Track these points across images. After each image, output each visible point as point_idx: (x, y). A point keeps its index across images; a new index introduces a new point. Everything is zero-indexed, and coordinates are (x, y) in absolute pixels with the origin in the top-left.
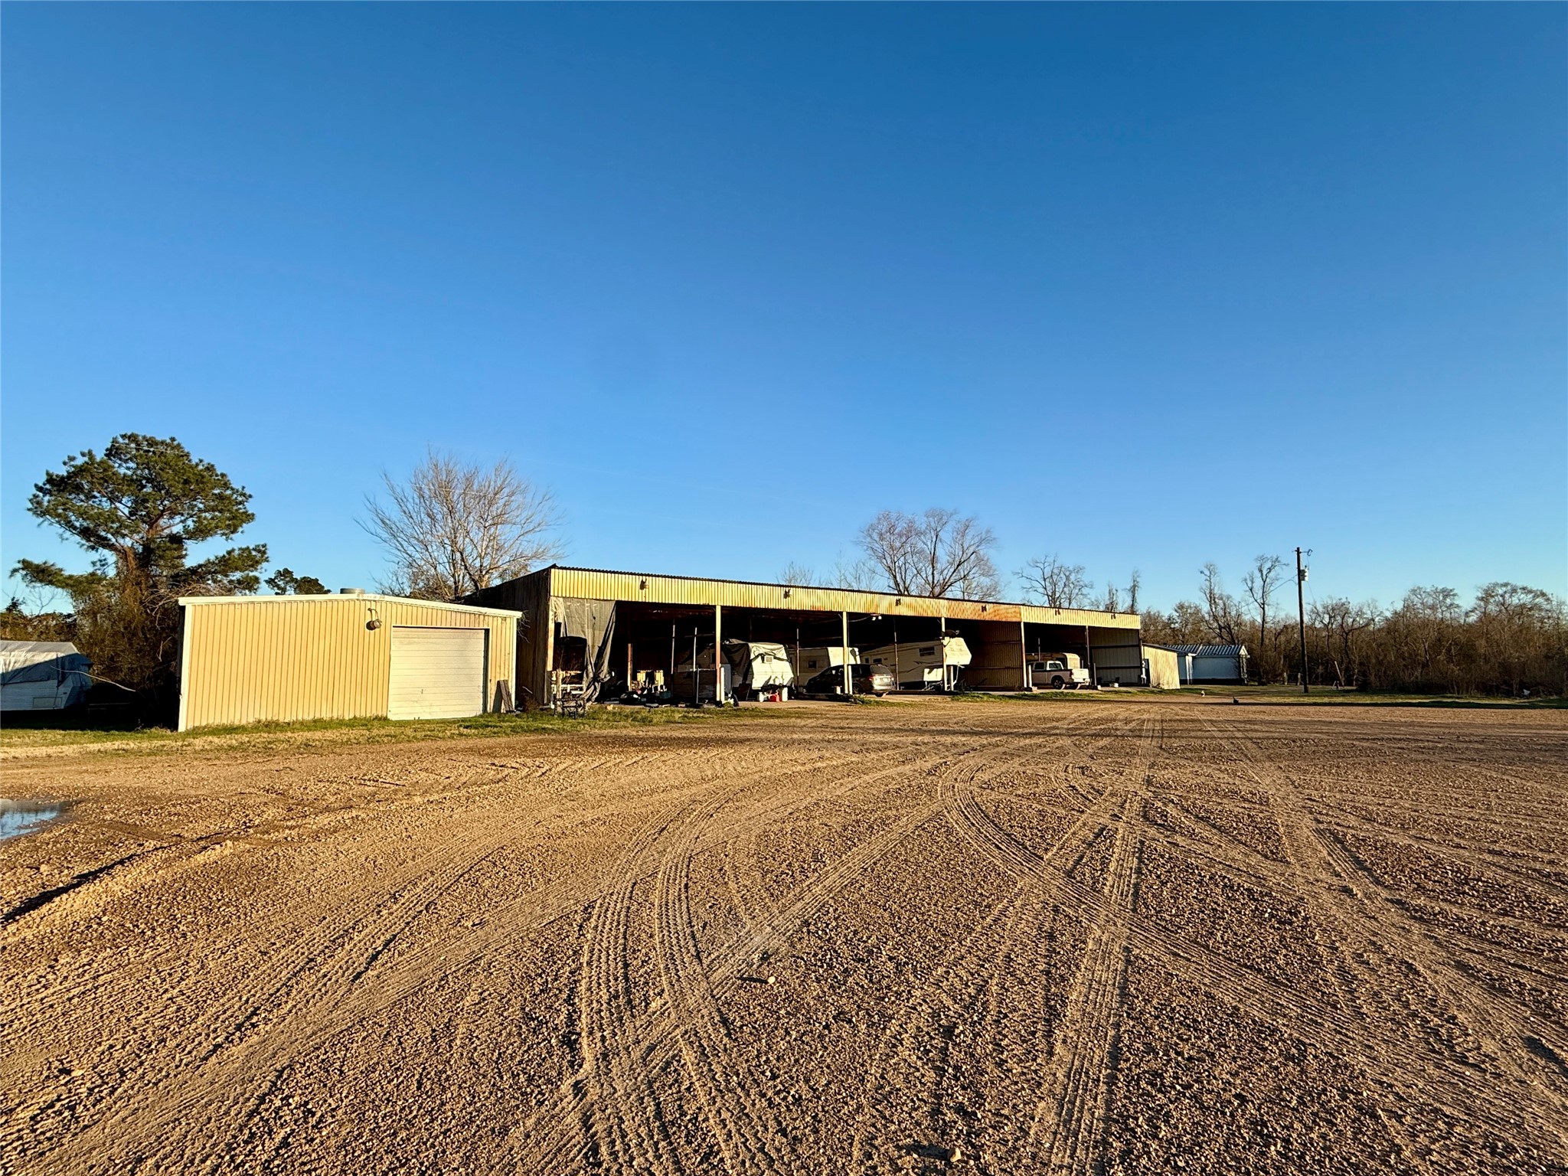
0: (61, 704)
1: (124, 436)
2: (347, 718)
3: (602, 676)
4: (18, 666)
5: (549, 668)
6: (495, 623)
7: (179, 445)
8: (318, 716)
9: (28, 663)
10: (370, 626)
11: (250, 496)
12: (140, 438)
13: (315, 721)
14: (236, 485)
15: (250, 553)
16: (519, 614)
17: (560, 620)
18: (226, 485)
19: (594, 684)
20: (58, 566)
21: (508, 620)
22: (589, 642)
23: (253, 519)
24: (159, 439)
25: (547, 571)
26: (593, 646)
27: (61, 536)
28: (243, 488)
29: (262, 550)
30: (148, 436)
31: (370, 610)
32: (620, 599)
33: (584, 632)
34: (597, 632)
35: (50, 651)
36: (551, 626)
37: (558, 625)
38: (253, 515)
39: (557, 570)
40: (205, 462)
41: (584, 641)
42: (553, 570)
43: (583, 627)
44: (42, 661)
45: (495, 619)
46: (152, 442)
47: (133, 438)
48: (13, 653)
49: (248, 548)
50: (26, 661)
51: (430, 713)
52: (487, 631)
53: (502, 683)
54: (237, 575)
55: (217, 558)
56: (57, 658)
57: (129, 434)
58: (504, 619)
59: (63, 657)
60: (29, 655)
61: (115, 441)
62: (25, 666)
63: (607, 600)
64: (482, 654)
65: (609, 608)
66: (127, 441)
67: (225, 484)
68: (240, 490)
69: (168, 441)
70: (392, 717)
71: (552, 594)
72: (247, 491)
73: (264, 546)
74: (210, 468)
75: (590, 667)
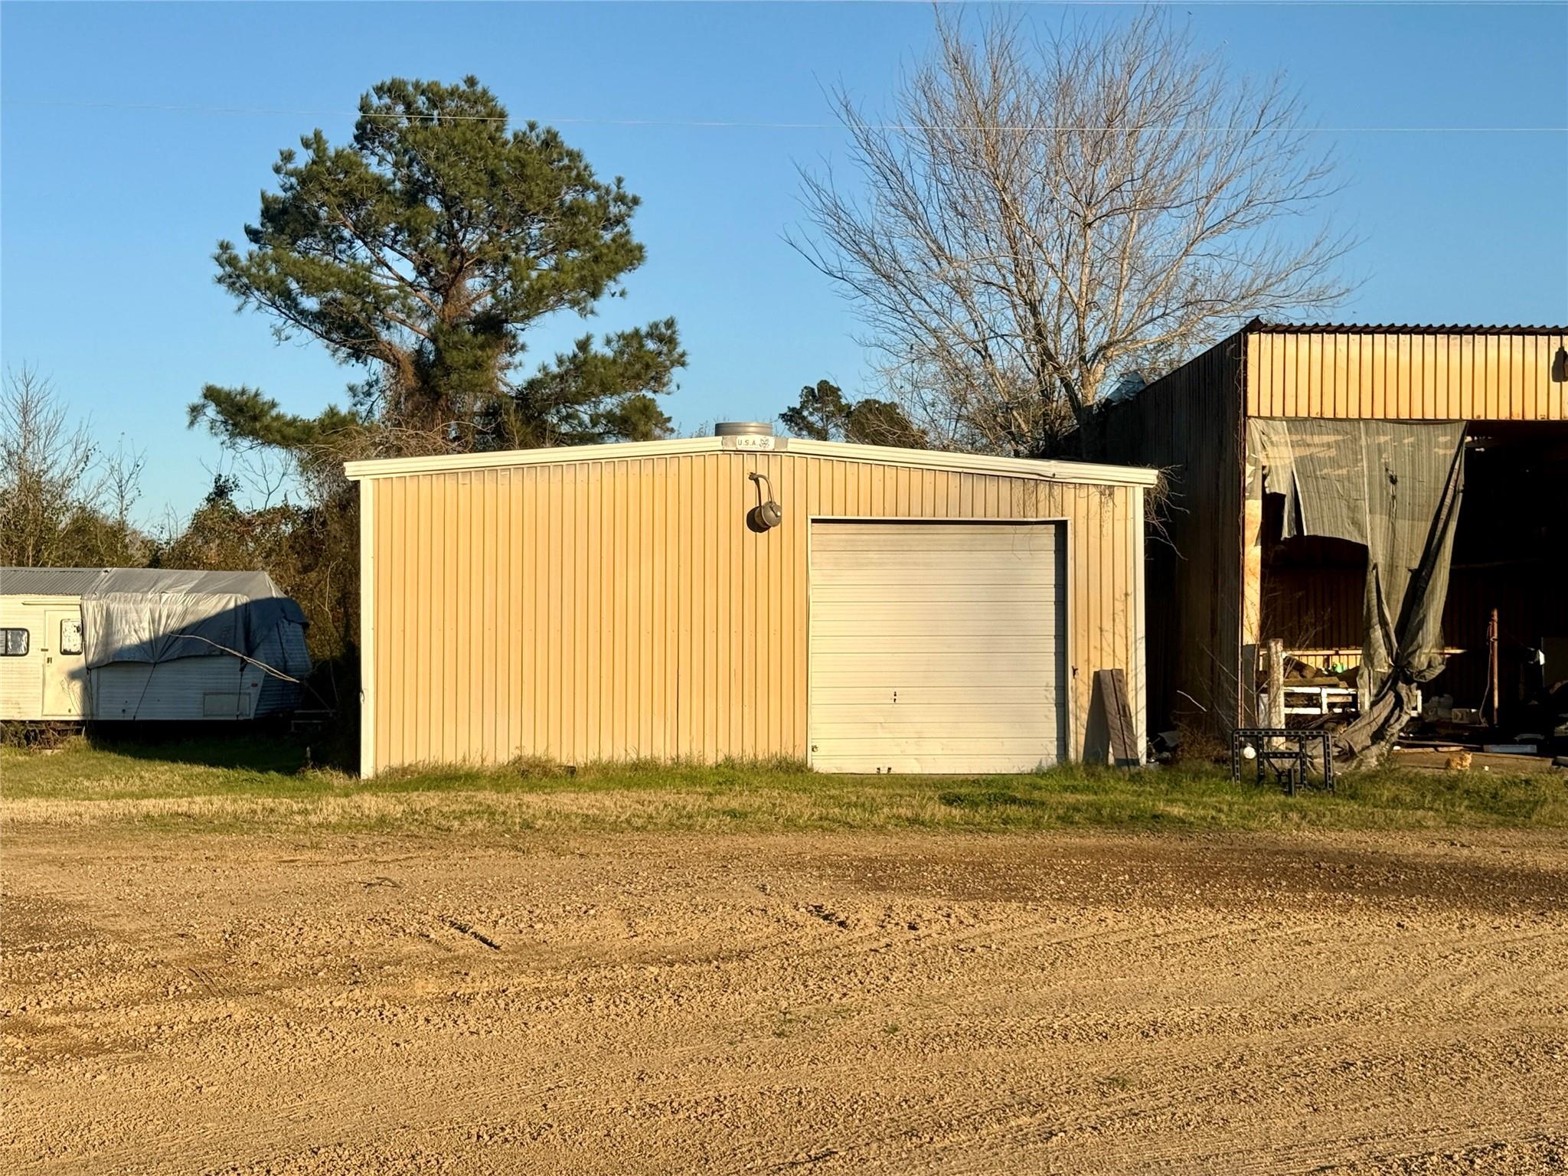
0: (248, 708)
1: (380, 90)
2: (710, 761)
3: (1421, 660)
4: (174, 624)
5: (1250, 634)
6: (1082, 504)
7: (485, 92)
8: (645, 754)
9: (190, 619)
10: (757, 522)
11: (636, 201)
12: (410, 88)
13: (637, 767)
14: (604, 177)
15: (641, 346)
16: (1149, 476)
17: (1280, 485)
18: (583, 182)
19: (1393, 687)
20: (266, 397)
21: (1119, 494)
22: (1378, 555)
23: (641, 259)
24: (446, 85)
25: (1236, 345)
26: (1392, 568)
27: (278, 332)
28: (620, 181)
29: (665, 335)
30: (425, 82)
31: (755, 478)
32: (1480, 414)
33: (1357, 524)
34: (1403, 525)
35: (224, 591)
36: (1253, 510)
37: (1272, 504)
38: (640, 248)
39: (1266, 338)
40: (541, 128)
41: (1359, 553)
42: (1253, 338)
43: (1353, 509)
44: (213, 612)
45: (1083, 492)
46: (436, 97)
47: (394, 90)
48: (165, 597)
49: (637, 332)
50: (185, 613)
51: (918, 758)
52: (1061, 527)
53: (1108, 679)
54: (609, 403)
55: (560, 362)
56: (236, 607)
57: (388, 82)
58: (1108, 491)
59: (246, 605)
60: (191, 600)
61: (364, 107)
62: (184, 624)
63: (1436, 422)
64: (1051, 594)
65: (1445, 448)
66: (386, 100)
67: (579, 178)
68: (614, 188)
69: (463, 87)
70: (822, 763)
71: (1252, 410)
72: (629, 190)
73: (670, 324)
74: (550, 141)
75: (1378, 634)
